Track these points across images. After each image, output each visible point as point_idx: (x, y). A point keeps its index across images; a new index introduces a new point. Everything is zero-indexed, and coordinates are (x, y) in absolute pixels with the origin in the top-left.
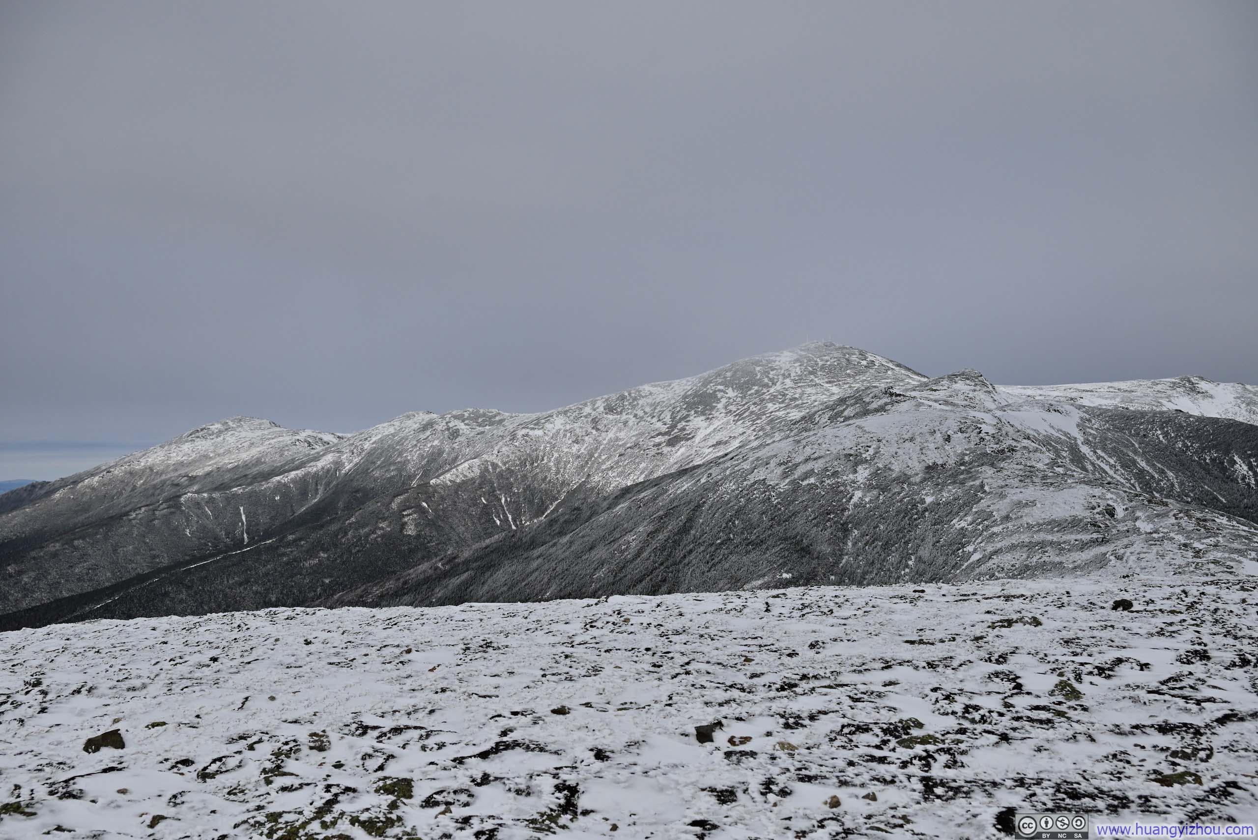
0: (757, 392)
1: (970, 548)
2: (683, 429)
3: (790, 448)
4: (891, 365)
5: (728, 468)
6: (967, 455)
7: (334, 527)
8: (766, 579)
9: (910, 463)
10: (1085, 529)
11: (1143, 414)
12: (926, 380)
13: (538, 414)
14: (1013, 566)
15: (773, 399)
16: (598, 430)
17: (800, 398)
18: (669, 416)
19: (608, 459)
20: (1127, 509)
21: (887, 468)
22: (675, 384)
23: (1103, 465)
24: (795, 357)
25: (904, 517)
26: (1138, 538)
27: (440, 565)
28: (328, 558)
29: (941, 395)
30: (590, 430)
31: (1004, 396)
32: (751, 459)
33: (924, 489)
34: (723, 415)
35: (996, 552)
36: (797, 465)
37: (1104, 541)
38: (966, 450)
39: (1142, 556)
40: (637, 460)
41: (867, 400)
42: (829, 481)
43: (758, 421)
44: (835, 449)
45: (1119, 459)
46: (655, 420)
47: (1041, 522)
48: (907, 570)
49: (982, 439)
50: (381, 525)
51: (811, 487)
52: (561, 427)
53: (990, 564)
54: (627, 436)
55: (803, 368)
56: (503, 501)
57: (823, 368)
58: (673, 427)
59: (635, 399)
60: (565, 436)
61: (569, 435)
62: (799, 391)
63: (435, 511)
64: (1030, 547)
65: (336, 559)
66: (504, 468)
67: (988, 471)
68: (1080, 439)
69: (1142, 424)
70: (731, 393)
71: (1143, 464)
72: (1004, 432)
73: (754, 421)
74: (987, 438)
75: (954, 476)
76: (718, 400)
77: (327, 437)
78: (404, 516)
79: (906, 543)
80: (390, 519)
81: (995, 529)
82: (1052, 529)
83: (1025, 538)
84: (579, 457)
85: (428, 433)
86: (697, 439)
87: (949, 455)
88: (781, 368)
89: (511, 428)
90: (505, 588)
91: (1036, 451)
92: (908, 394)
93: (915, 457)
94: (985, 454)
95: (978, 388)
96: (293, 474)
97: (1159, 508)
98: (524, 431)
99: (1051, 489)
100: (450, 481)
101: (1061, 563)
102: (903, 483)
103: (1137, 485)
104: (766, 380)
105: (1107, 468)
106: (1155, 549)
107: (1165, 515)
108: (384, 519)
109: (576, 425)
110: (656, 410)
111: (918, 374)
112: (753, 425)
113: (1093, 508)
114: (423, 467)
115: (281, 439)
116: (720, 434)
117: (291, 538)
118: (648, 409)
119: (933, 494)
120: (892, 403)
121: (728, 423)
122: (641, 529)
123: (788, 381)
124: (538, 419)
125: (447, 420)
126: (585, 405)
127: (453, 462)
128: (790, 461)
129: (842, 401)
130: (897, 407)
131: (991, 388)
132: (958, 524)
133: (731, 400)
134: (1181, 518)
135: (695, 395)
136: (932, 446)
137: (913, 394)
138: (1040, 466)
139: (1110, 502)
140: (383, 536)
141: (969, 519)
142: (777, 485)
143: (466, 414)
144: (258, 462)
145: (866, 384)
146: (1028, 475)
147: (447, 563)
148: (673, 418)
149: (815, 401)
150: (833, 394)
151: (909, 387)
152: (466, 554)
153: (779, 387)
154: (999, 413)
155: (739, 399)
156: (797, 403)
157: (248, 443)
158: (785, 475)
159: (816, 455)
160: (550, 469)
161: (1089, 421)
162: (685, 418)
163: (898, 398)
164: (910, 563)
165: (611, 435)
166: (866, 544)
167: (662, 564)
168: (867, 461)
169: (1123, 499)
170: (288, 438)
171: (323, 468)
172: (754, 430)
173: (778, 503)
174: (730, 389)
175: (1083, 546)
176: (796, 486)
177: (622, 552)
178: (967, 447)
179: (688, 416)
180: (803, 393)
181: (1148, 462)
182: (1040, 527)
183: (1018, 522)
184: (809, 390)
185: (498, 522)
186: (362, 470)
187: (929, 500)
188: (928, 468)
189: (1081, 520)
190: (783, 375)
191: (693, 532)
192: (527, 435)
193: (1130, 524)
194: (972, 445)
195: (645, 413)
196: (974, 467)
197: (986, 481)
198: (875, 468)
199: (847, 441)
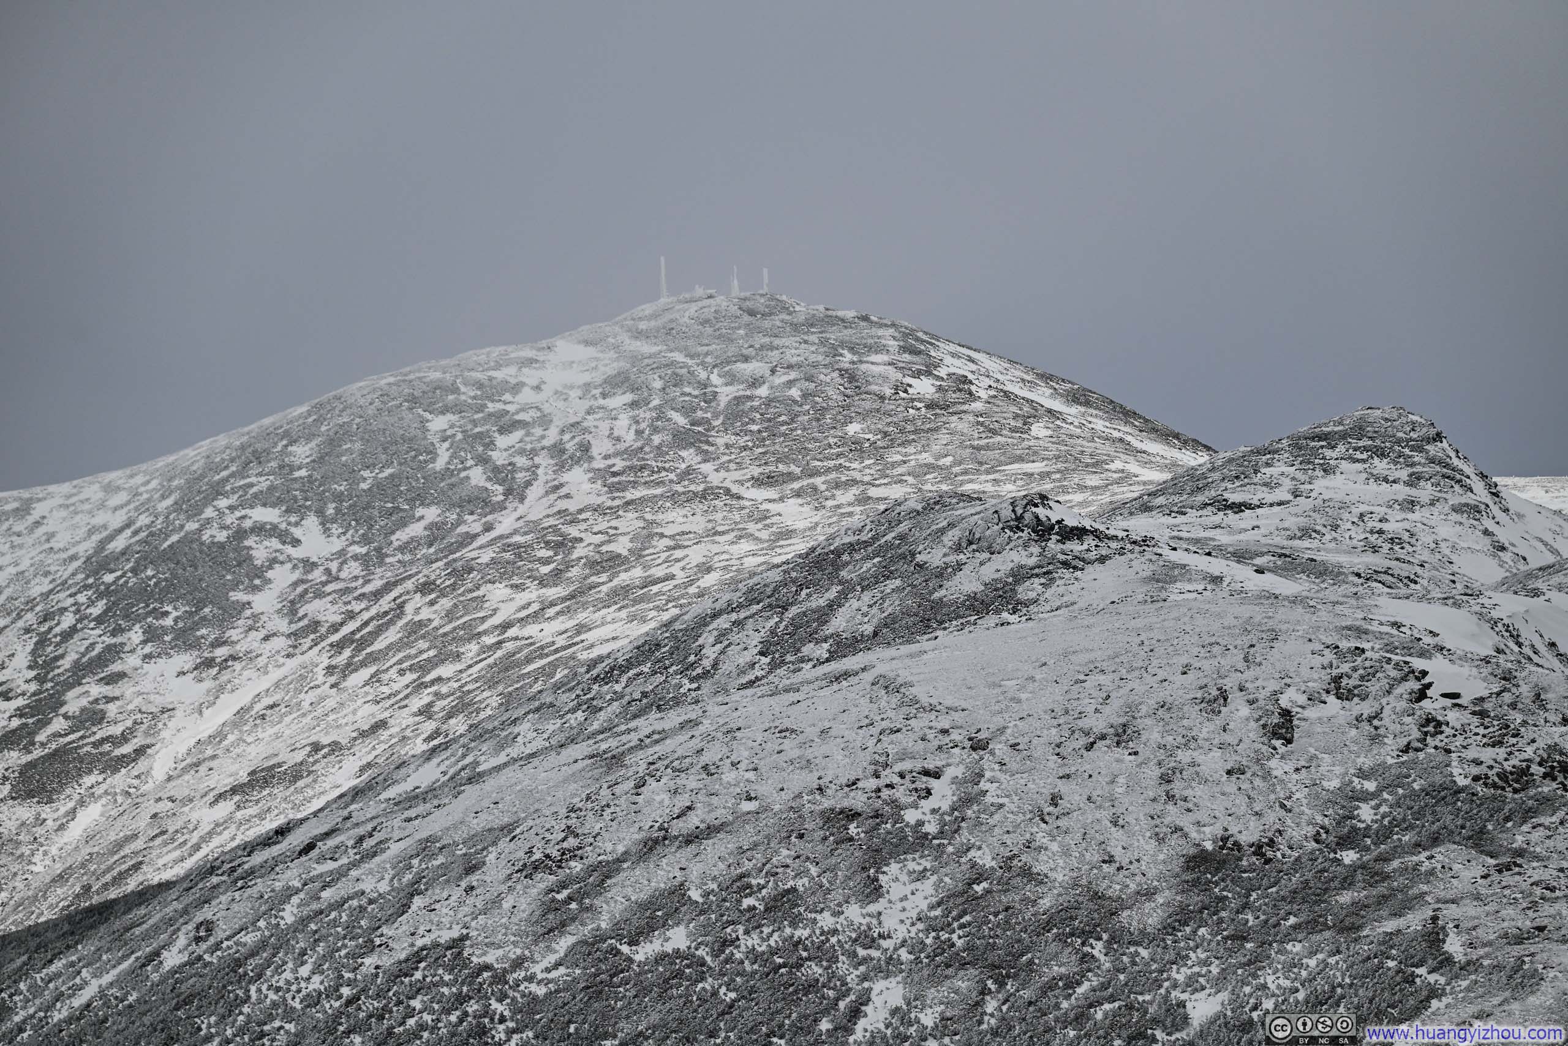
0: (436, 532)
2: (93, 716)
4: (1043, 396)
5: (289, 893)
6: (1365, 797)
9: (1116, 845)
12: (1200, 459)
17: (638, 554)
18: (23, 660)
21: (1018, 871)
24: (610, 365)
31: (1540, 523)
32: (395, 849)
33: (1180, 958)
34: (279, 643)
36: (607, 870)
38: (1362, 774)
41: (934, 557)
42: (753, 941)
43: (446, 670)
44: (781, 788)
49: (1432, 724)
51: (675, 967)
55: (646, 415)
57: (736, 413)
58: (40, 707)
62: (629, 521)
67: (1462, 867)
70: (314, 540)
73: (423, 668)
74: (1454, 717)
75: (1311, 895)
76: (256, 578)
86: (160, 764)
88: (545, 421)
92: (1117, 527)
93: (1137, 814)
94: (1448, 792)
95: (1425, 492)
102: (1088, 934)
104: (477, 476)
111: (1168, 436)
112: (419, 686)
116: (267, 732)
119: (1218, 983)
120: (1046, 572)
121: (302, 680)
123: (577, 478)
128: (574, 853)
129: (823, 563)
130: (1066, 586)
131: (1481, 492)
133: (317, 575)
135: (146, 552)
136: (1213, 762)
137: (1141, 525)
142: (518, 963)
145: (932, 486)
149: (706, 568)
150: (789, 534)
151: (1128, 493)
153: (536, 505)
155: (354, 568)
156: (623, 578)
158: (553, 918)
159: (693, 821)
162: (99, 664)
163: (1075, 546)
168: (922, 841)
172: (426, 712)
174: (312, 521)
178: (1366, 761)
179: (114, 652)
180: (648, 535)
184: (675, 519)
187: (1203, 1007)
188: (1198, 860)
190: (558, 450)
194: (1388, 753)
196: (1399, 850)
197: (1450, 912)
198: (962, 871)
199: (832, 747)
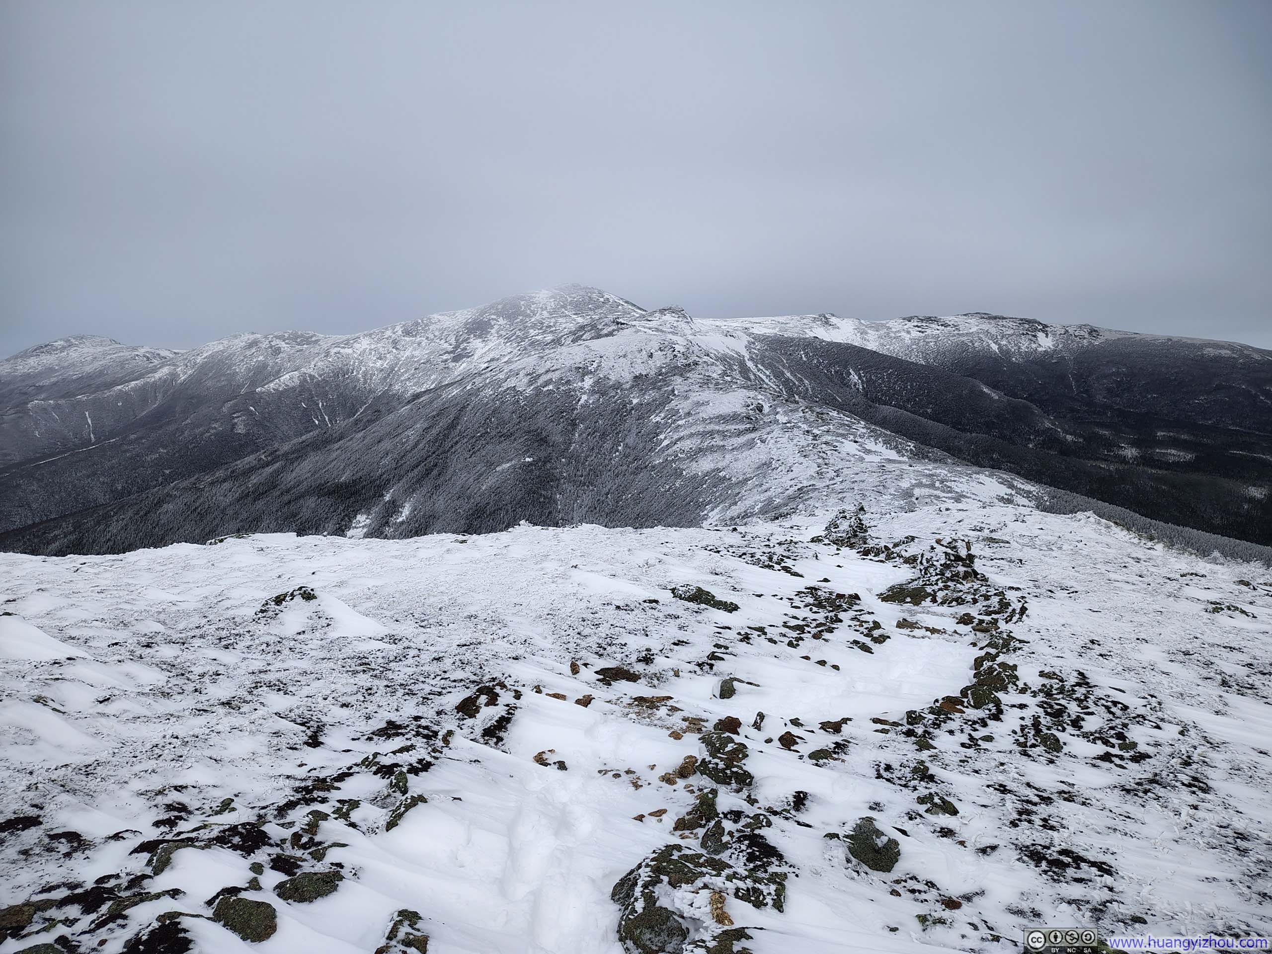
0: (521, 321)
1: (662, 437)
2: (465, 349)
3: (535, 363)
4: (621, 302)
5: (488, 377)
6: (663, 367)
7: (172, 427)
8: (513, 462)
9: (623, 374)
10: (741, 421)
11: (792, 339)
12: (644, 313)
13: (348, 336)
14: (691, 449)
15: (534, 326)
16: (397, 349)
17: (554, 325)
18: (454, 339)
19: (406, 372)
20: (771, 406)
21: (606, 378)
22: (458, 314)
23: (761, 375)
24: (550, 294)
25: (617, 414)
26: (776, 427)
27: (263, 457)
28: (167, 453)
29: (653, 324)
30: (391, 349)
31: (698, 325)
32: (505, 371)
33: (632, 393)
34: (496, 338)
35: (680, 439)
36: (540, 376)
37: (754, 430)
38: (663, 364)
39: (778, 440)
40: (429, 373)
41: (600, 327)
42: (563, 388)
43: (523, 343)
44: (569, 363)
45: (773, 371)
46: (443, 341)
47: (712, 416)
48: (617, 453)
49: (675, 356)
50: (213, 426)
51: (550, 392)
52: (367, 346)
53: (675, 448)
54: (420, 354)
55: (556, 303)
56: (320, 405)
57: (571, 303)
58: (457, 347)
59: (427, 325)
60: (370, 354)
61: (373, 353)
62: (553, 320)
63: (262, 413)
64: (703, 435)
65: (175, 454)
66: (320, 379)
67: (678, 380)
68: (747, 357)
69: (791, 346)
70: (501, 321)
71: (788, 375)
72: (691, 351)
73: (519, 343)
74: (679, 355)
75: (654, 383)
76: (492, 327)
77: (164, 353)
78: (234, 418)
79: (617, 433)
80: (222, 421)
81: (680, 423)
82: (719, 421)
83: (700, 428)
84: (382, 370)
85: (253, 350)
86: (476, 357)
87: (649, 368)
88: (540, 303)
89: (325, 346)
90: (309, 475)
91: (713, 364)
92: (630, 323)
93: (626, 370)
94: (677, 367)
95: (680, 319)
96: (133, 384)
97: (792, 406)
98: (336, 350)
99: (721, 392)
100: (274, 389)
101: (724, 446)
102: (617, 389)
103: (783, 390)
104: (528, 312)
105: (764, 377)
106: (787, 434)
107: (796, 410)
108: (216, 421)
109: (379, 345)
110: (443, 335)
111: (641, 309)
112: (518, 346)
113: (748, 406)
114: (250, 378)
115: (122, 354)
116: (493, 352)
117: (133, 437)
118: (437, 333)
119: (638, 397)
120: (618, 330)
121: (499, 344)
122: (418, 426)
123: (545, 312)
124: (348, 340)
125: (270, 339)
126: (387, 329)
127: (277, 374)
128: (534, 373)
129: (582, 328)
130: (621, 332)
131: (690, 320)
132: (655, 419)
133: (502, 327)
134: (807, 412)
135: (474, 322)
136: (639, 361)
137: (634, 323)
138: (715, 375)
139: (760, 402)
140: (216, 435)
141: (662, 415)
142: (524, 390)
143: (286, 335)
144: (101, 373)
145: (601, 316)
146: (706, 382)
147: (269, 456)
148: (457, 341)
149: (565, 328)
150: (578, 323)
151: (632, 318)
152: (286, 447)
153: (538, 317)
154: (690, 337)
155: (508, 326)
156: (551, 329)
157: (91, 358)
158: (530, 383)
159: (554, 368)
160: (359, 380)
161: (754, 343)
162: (466, 340)
163: (623, 326)
164: (620, 448)
165: (408, 353)
166: (588, 435)
167: (434, 453)
168: (591, 372)
169: (769, 399)
170: (128, 353)
171: (160, 379)
172: (519, 350)
173: (525, 405)
174: (501, 318)
175: (740, 433)
176: (538, 392)
177: (403, 444)
178: (664, 362)
179: (469, 338)
180: (556, 322)
181: (791, 374)
182: (711, 420)
183: (697, 417)
184: (560, 320)
185: (317, 422)
186: (197, 380)
187: (635, 401)
188: (636, 377)
189: (739, 415)
190: (542, 308)
191: (459, 427)
192: (339, 353)
193: (772, 417)
194: (668, 360)
195: (435, 336)
196: (668, 377)
197: (676, 387)
198: (598, 378)
199: (578, 357)
